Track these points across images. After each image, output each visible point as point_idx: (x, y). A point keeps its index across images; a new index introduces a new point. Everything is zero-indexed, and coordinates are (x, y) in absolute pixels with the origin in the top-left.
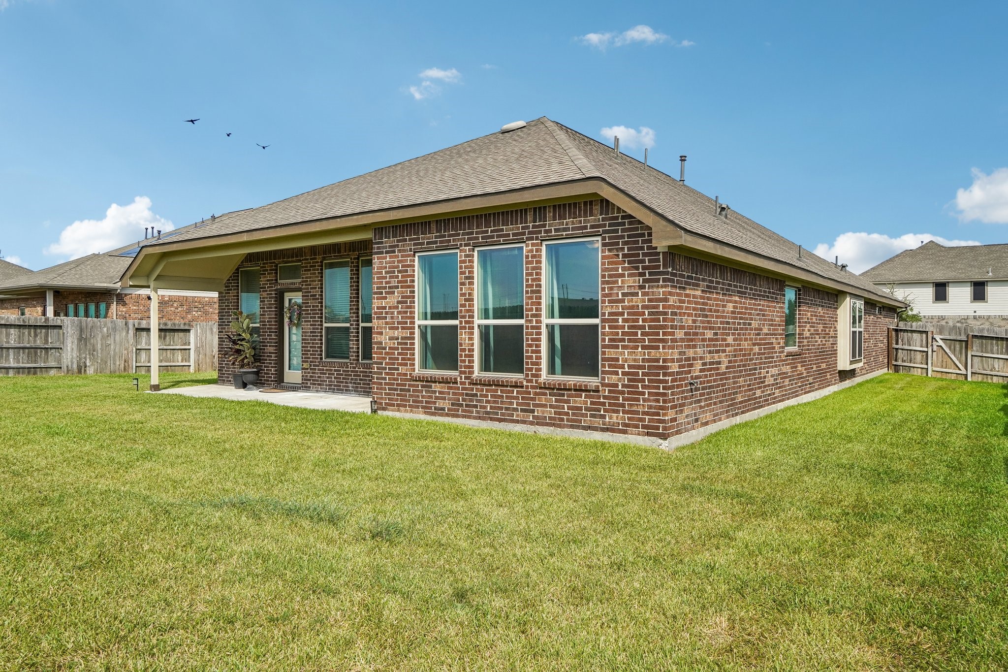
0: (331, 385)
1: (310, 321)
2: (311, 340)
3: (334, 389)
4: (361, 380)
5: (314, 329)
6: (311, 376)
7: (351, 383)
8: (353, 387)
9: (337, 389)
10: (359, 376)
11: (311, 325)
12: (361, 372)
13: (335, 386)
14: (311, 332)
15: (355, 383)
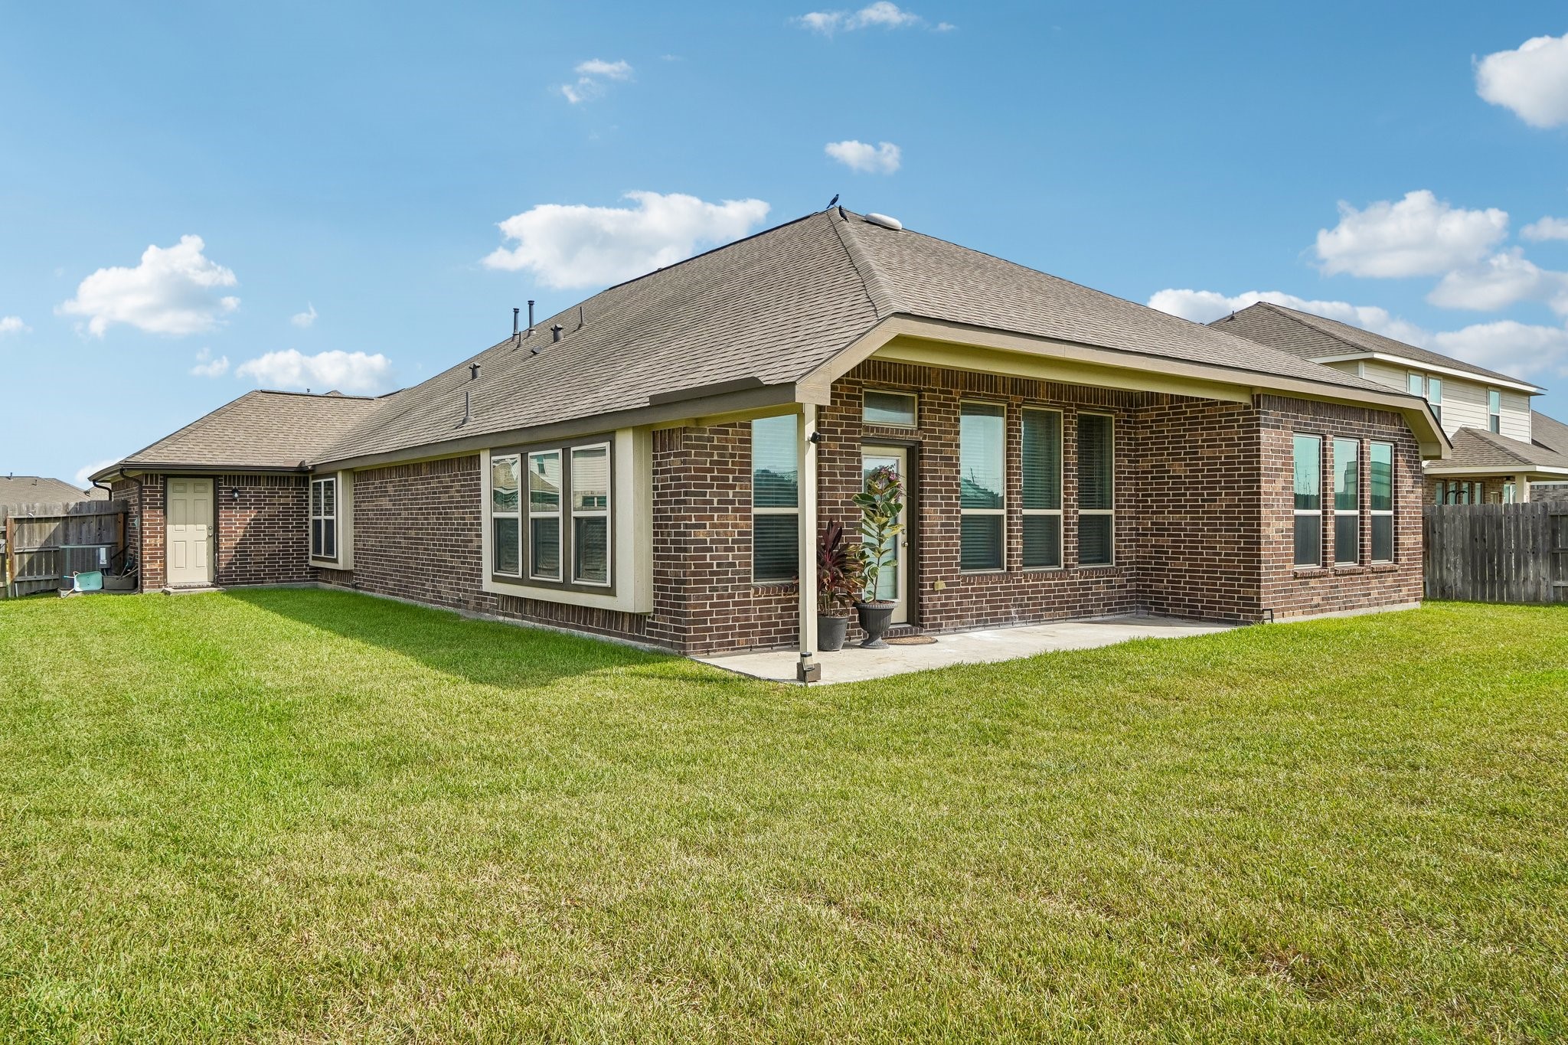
0: (981, 615)
1: (940, 505)
2: (943, 538)
3: (986, 621)
4: (1029, 599)
5: (948, 518)
6: (942, 605)
7: (1014, 605)
8: (1017, 612)
9: (992, 620)
10: (1027, 593)
11: (942, 512)
12: (1029, 586)
13: (987, 614)
14: (943, 525)
15: (1020, 606)
